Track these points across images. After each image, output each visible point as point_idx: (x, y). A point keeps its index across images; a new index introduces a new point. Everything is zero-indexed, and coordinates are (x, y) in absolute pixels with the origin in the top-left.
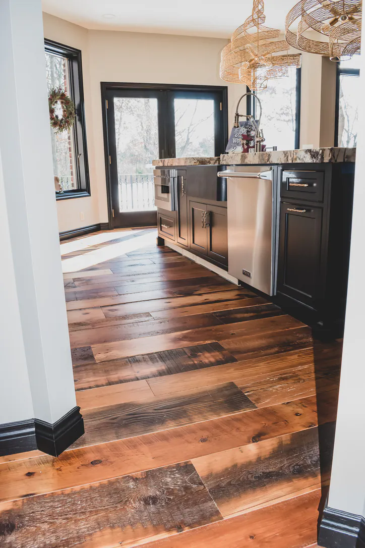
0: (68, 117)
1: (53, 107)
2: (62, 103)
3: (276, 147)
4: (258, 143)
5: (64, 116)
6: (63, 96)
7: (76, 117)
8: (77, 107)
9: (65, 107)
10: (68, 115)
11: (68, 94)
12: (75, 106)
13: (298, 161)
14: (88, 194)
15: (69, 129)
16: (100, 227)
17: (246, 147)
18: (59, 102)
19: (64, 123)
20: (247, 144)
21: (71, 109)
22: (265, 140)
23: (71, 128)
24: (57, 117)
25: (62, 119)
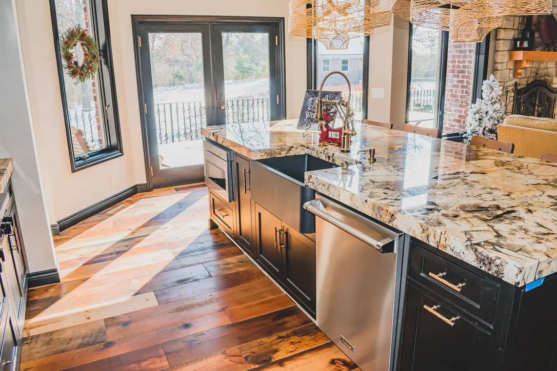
0: (91, 62)
1: (70, 51)
2: (82, 44)
3: (374, 150)
4: (346, 136)
5: (86, 60)
6: (83, 36)
7: (101, 60)
8: (102, 47)
9: (86, 49)
10: (90, 58)
11: (90, 34)
12: (99, 47)
13: (448, 251)
14: (120, 154)
15: (93, 77)
16: (137, 189)
17: (325, 129)
18: (79, 44)
19: (85, 71)
20: (327, 126)
21: (96, 52)
22: (356, 133)
23: (96, 75)
24: (76, 63)
25: (83, 66)
